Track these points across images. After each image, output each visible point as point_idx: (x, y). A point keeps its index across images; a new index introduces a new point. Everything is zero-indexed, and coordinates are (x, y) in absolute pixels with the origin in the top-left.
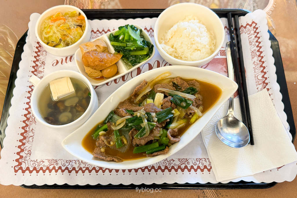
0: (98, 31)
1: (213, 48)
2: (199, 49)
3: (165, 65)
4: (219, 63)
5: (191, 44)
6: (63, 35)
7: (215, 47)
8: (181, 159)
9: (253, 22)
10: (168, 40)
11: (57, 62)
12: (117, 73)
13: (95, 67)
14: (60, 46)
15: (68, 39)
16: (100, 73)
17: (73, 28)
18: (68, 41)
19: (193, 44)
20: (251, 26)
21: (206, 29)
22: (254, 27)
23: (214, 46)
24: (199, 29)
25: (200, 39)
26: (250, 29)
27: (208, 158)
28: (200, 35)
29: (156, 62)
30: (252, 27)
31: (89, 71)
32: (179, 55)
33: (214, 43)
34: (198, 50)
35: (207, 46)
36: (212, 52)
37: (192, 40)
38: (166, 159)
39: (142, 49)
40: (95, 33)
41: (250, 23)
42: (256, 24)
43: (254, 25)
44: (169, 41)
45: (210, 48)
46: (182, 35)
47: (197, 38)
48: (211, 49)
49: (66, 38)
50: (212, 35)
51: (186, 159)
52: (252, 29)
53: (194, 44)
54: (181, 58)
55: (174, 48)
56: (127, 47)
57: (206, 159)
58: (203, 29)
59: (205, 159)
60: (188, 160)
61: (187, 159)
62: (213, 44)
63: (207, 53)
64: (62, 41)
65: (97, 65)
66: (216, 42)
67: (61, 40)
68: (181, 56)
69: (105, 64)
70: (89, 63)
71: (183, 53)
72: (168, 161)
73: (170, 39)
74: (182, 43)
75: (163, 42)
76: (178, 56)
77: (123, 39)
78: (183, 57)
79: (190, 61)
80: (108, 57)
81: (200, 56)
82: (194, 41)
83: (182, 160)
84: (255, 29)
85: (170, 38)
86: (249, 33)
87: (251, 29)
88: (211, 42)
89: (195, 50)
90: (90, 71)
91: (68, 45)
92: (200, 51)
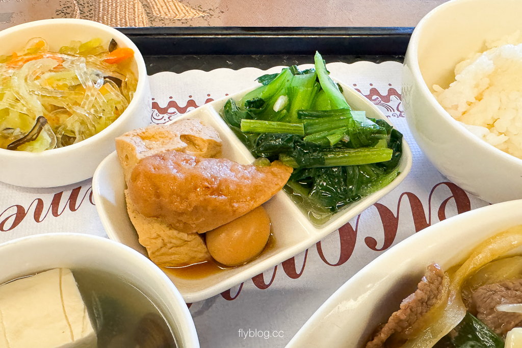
0: (172, 104)
6: (50, 108)
11: (21, 214)
12: (269, 245)
13: (184, 218)
14: (36, 144)
15: (71, 123)
16: (202, 247)
17: (90, 84)
18: (69, 127)
29: (406, 198)
31: (155, 238)
40: (163, 111)
49: (63, 117)
56: (307, 134)
64: (47, 127)
65: (196, 208)
67: (41, 122)
69: (231, 201)
70: (165, 200)
73: (469, 105)
77: (288, 107)
80: (239, 175)
90: (159, 236)
91: (67, 140)
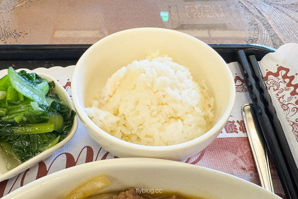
1: (211, 115)
2: (178, 115)
3: (104, 158)
4: (226, 149)
5: (159, 104)
7: (214, 114)
9: (280, 68)
10: (106, 99)
19: (162, 104)
20: (276, 75)
21: (190, 73)
22: (285, 77)
23: (212, 111)
24: (175, 72)
25: (180, 94)
26: (276, 80)
28: (179, 84)
29: (86, 149)
30: (280, 77)
32: (133, 132)
33: (212, 105)
34: (177, 118)
35: (198, 110)
36: (210, 124)
37: (161, 94)
39: (41, 119)
41: (275, 71)
42: (287, 70)
43: (284, 72)
44: (107, 101)
45: (203, 114)
46: (135, 86)
47: (172, 89)
48: (206, 117)
50: (204, 88)
52: (282, 80)
53: (166, 104)
54: (138, 138)
55: (119, 115)
58: (184, 72)
62: (210, 106)
63: (199, 126)
66: (215, 103)
68: (138, 134)
71: (141, 127)
73: (111, 97)
74: (137, 103)
75: (96, 103)
76: (130, 133)
78: (142, 135)
79: (160, 145)
81: (183, 132)
82: (164, 96)
84: (287, 80)
85: (111, 94)
86: (276, 88)
87: (280, 81)
88: (205, 102)
89: (170, 118)
92: (182, 121)
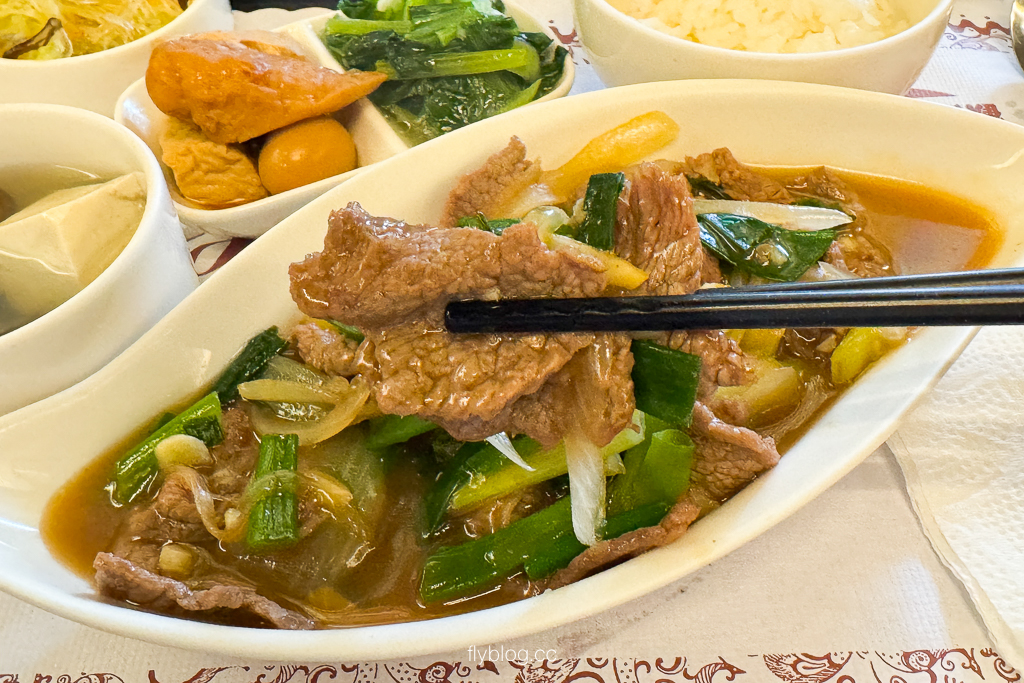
8: (791, 660)
27: (986, 646)
31: (184, 155)
38: (678, 661)
51: (828, 657)
57: (978, 657)
59: (963, 651)
60: (840, 667)
61: (837, 660)
64: (61, 32)
67: (53, 25)
72: (691, 673)
83: (800, 667)
90: (188, 151)
